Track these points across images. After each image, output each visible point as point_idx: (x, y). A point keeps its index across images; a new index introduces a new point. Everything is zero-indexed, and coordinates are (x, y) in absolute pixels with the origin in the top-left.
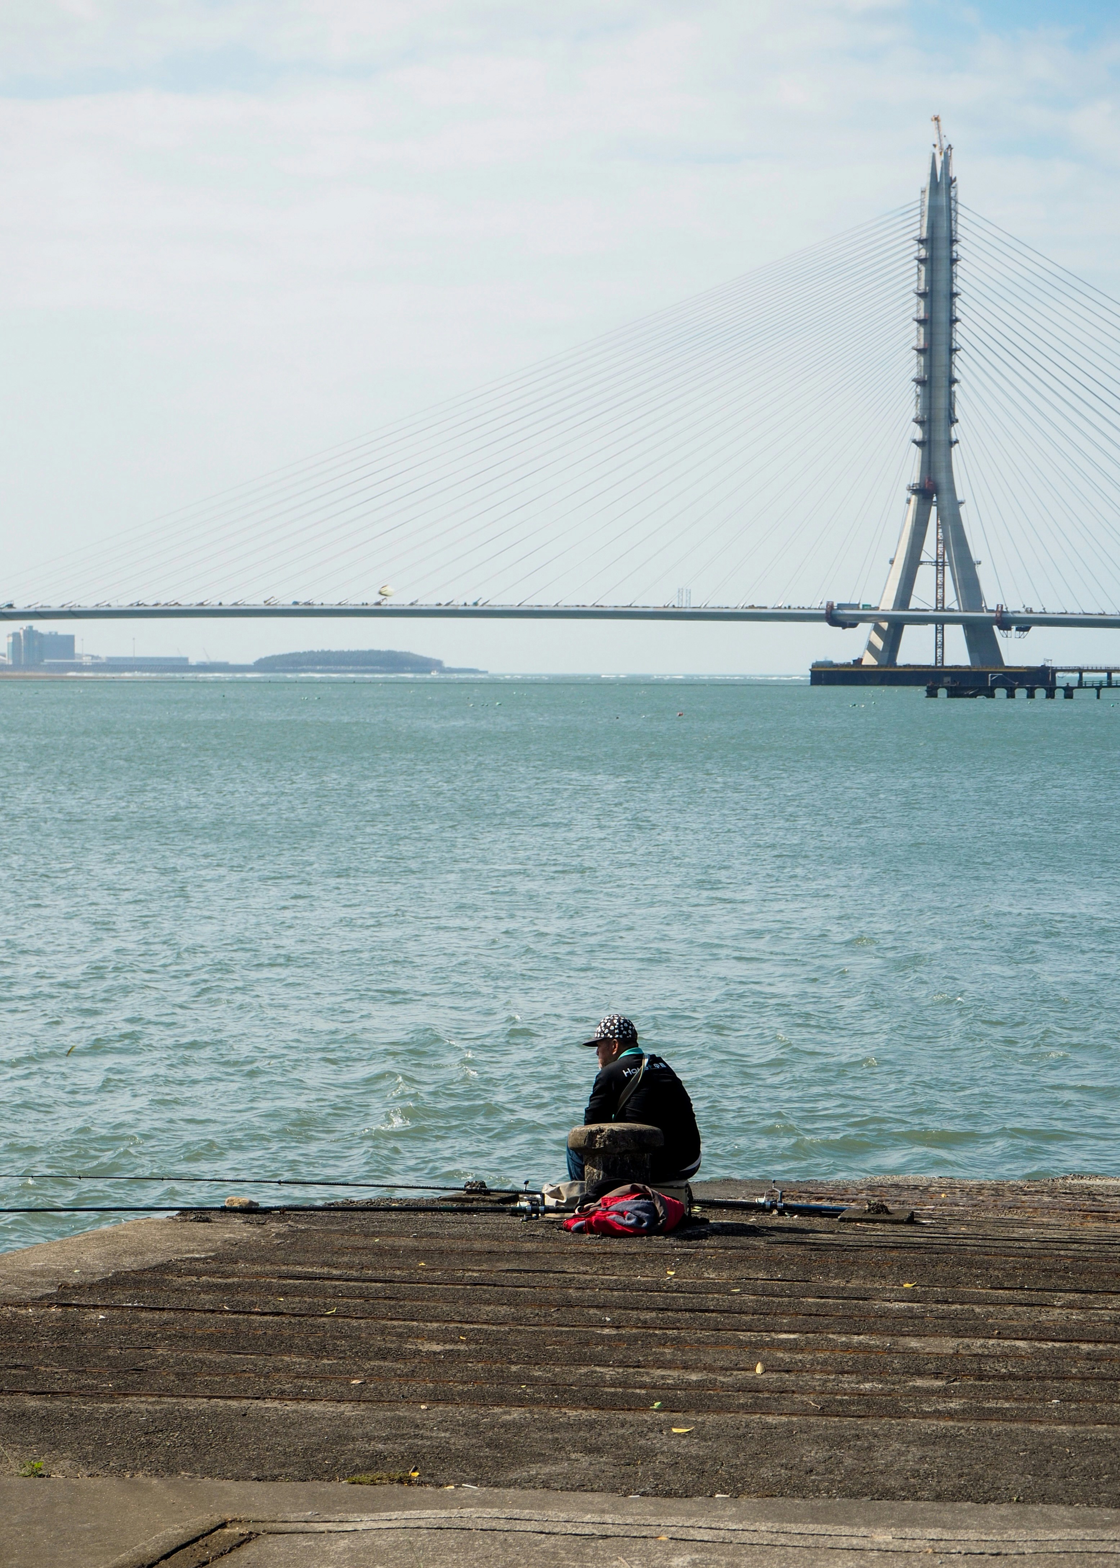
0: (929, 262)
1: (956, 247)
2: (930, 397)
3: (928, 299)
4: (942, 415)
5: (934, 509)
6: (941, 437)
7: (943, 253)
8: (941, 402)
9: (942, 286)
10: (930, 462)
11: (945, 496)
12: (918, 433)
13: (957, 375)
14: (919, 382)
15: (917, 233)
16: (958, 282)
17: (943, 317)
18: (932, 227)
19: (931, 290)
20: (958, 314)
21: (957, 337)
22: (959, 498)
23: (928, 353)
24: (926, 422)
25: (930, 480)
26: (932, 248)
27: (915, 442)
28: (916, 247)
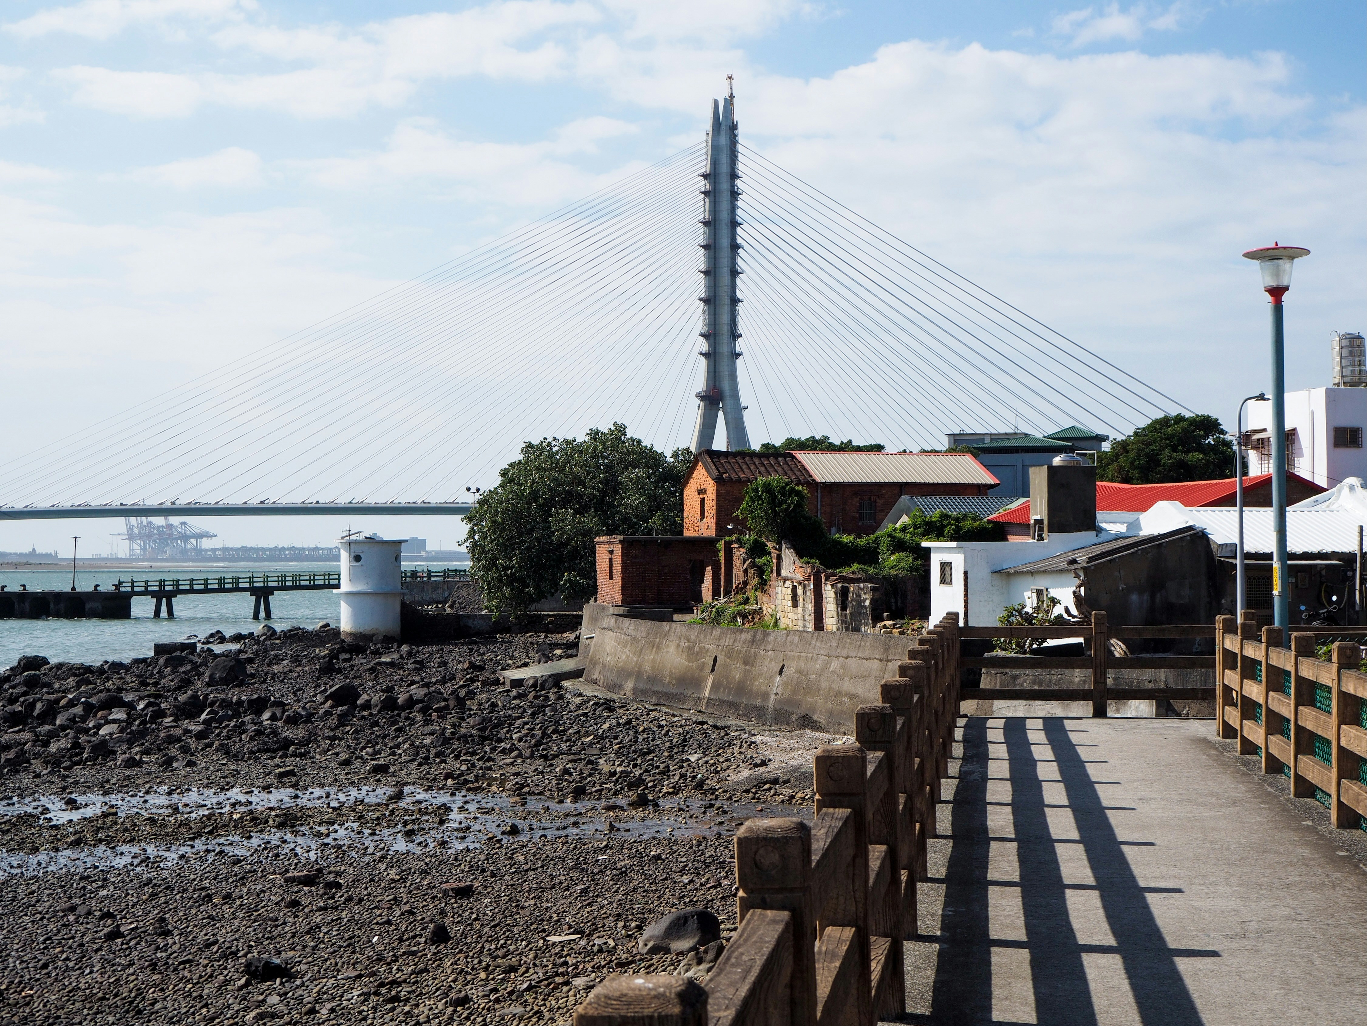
0: (712, 194)
1: (738, 182)
2: (715, 314)
3: (712, 228)
4: (725, 329)
5: (721, 413)
6: (724, 349)
7: (724, 186)
8: (725, 318)
9: (724, 215)
10: (715, 372)
11: (729, 402)
12: (704, 346)
13: (739, 295)
14: (705, 301)
15: (704, 170)
16: (739, 212)
17: (725, 242)
18: (715, 163)
19: (715, 220)
20: (739, 241)
21: (739, 261)
22: (743, 403)
23: (712, 275)
24: (710, 335)
25: (715, 387)
26: (715, 183)
27: (701, 354)
28: (703, 183)
